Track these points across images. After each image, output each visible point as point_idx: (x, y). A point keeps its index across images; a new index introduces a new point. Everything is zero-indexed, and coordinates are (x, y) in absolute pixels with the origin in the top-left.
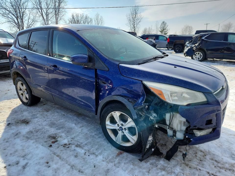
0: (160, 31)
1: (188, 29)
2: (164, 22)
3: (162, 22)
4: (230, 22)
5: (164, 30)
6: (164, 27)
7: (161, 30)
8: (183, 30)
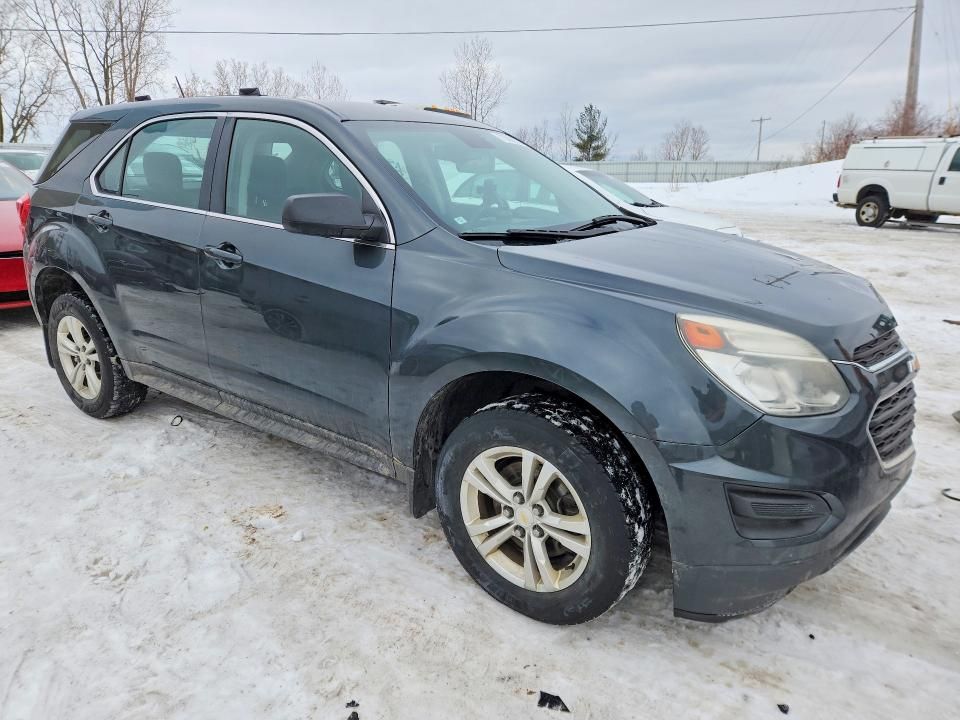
0: (578, 146)
1: (690, 140)
2: (591, 107)
3: (583, 111)
4: (852, 116)
5: (592, 138)
6: (591, 129)
7: (578, 141)
8: (671, 140)
